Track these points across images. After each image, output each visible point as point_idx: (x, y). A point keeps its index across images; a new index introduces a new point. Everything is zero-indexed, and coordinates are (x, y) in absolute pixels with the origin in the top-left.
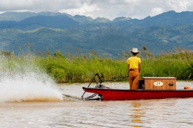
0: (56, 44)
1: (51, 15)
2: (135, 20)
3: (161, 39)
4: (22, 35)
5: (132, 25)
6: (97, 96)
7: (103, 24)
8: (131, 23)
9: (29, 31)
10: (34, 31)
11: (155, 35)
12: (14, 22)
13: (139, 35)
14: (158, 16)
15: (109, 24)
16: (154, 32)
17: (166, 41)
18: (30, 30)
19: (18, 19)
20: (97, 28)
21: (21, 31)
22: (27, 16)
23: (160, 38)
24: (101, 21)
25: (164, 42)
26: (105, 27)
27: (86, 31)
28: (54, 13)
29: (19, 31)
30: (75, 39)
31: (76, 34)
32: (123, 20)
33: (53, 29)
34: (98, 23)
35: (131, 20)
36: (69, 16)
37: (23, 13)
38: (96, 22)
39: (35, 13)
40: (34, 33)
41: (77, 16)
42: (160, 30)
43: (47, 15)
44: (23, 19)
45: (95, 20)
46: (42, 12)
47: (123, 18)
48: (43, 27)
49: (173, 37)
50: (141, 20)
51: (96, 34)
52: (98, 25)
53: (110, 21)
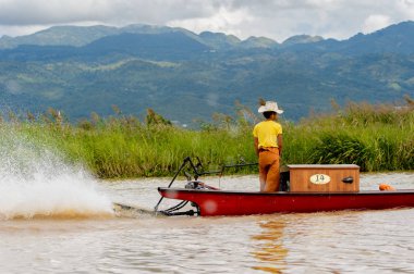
0: (161, 94)
1: (150, 33)
2: (331, 41)
3: (386, 83)
4: (89, 77)
5: (323, 53)
7: (261, 51)
8: (322, 48)
9: (104, 68)
10: (113, 67)
11: (374, 73)
12: (70, 47)
13: (339, 73)
14: (380, 33)
15: (274, 50)
16: (370, 67)
17: (396, 86)
18: (106, 64)
19: (79, 42)
20: (249, 59)
21: (85, 68)
22: (99, 35)
23: (382, 80)
24: (258, 45)
25: (392, 89)
26: (267, 57)
27: (226, 66)
28: (156, 28)
29: (80, 66)
30: (200, 82)
31: (204, 74)
32: (305, 41)
33: (155, 63)
34: (252, 49)
35: (322, 42)
36: (189, 35)
37: (90, 28)
38: (248, 47)
39: (114, 28)
40: (114, 71)
41: (206, 34)
42: (384, 62)
43: (141, 32)
44: (89, 42)
45: (245, 42)
46: (131, 26)
47: (304, 37)
48: (133, 59)
49: (410, 77)
50: (343, 42)
51: (246, 73)
52: (251, 52)
53: (276, 44)
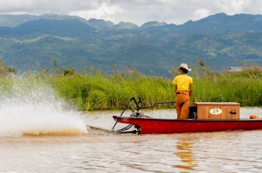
0: (64, 57)
1: (57, 19)
2: (172, 25)
3: (207, 52)
4: (18, 46)
5: (168, 33)
6: (133, 128)
7: (127, 31)
8: (167, 30)
9: (28, 41)
10: (34, 40)
11: (199, 45)
12: (7, 27)
13: (177, 46)
14: (203, 21)
15: (136, 31)
16: (196, 42)
17: (213, 54)
18: (29, 39)
19: (12, 25)
20: (119, 36)
21: (16, 41)
22: (25, 21)
23: (205, 50)
24: (126, 27)
25: (210, 56)
26: (131, 35)
27: (105, 40)
28: (61, 16)
29: (14, 40)
30: (90, 51)
31: (92, 45)
32: (155, 25)
33: (60, 38)
35: (166, 26)
36: (82, 21)
37: (19, 16)
38: (119, 29)
39: (35, 16)
40: (35, 43)
41: (92, 20)
42: (206, 39)
43: (52, 19)
44: (19, 24)
45: (116, 26)
46: (46, 15)
47: (154, 22)
48: (47, 36)
49: (223, 48)
50: (179, 26)
51: (118, 45)
52: (121, 32)
53: (137, 27)
